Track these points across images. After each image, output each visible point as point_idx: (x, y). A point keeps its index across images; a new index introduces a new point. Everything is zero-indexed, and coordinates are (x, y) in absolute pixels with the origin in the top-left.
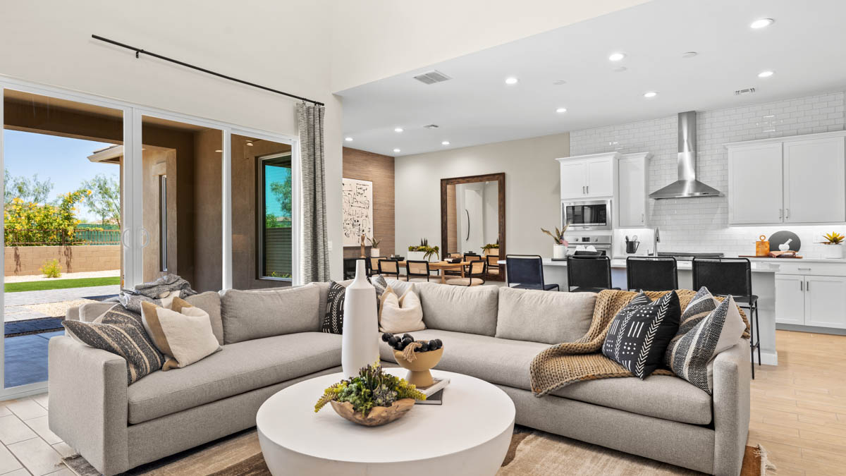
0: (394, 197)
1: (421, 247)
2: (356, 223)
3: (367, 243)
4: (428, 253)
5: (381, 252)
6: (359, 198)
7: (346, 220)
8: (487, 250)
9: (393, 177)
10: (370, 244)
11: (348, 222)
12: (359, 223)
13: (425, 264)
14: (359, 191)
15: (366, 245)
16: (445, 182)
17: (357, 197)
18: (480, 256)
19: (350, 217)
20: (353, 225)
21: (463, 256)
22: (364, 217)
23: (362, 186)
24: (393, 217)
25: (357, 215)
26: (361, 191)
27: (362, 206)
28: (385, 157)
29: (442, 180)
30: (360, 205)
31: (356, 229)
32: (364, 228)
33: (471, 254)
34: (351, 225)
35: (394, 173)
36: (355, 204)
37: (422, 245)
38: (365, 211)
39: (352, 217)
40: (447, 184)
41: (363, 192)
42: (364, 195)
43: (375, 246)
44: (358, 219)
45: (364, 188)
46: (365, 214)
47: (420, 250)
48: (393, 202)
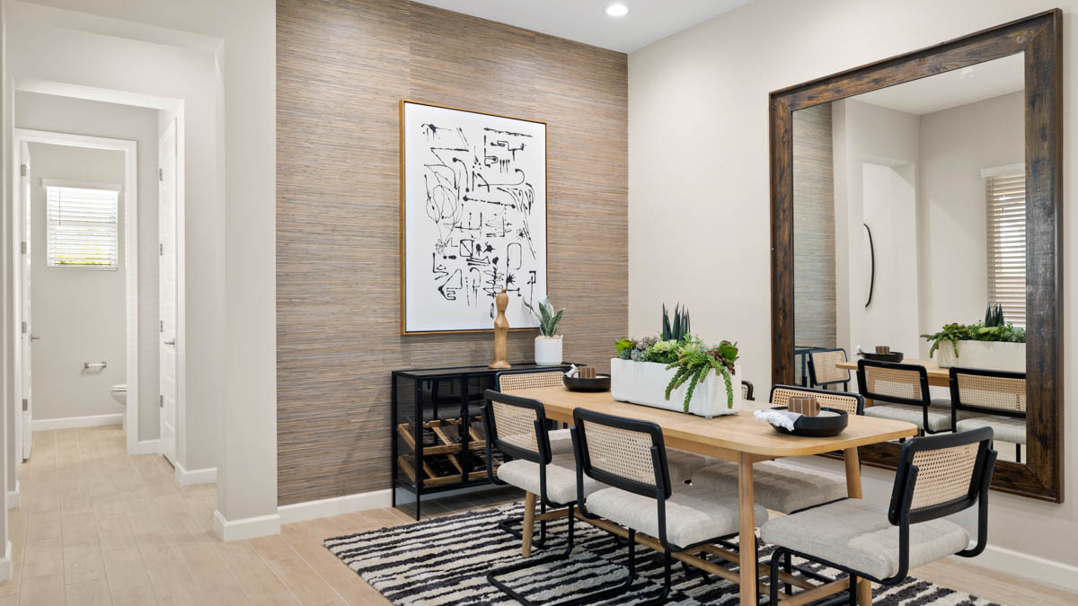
0: (624, 176)
1: (662, 345)
2: (483, 255)
3: (515, 319)
4: (684, 371)
5: (566, 348)
6: (493, 174)
7: (443, 245)
8: (947, 346)
9: (623, 116)
10: (535, 322)
11: (449, 251)
12: (492, 255)
13: (645, 441)
14: (492, 151)
15: (512, 325)
16: (783, 102)
17: (484, 171)
18: (921, 370)
19: (457, 235)
20: (470, 260)
21: (854, 361)
22: (512, 237)
23: (503, 137)
24: (622, 237)
25: (486, 230)
26: (503, 154)
27: (506, 199)
28: (595, 51)
29: (773, 96)
30: (495, 195)
31: (483, 274)
32: (511, 272)
33: (886, 360)
34: (461, 263)
35: (625, 103)
36: (480, 193)
37: (667, 335)
38: (516, 219)
39: (466, 235)
40: (793, 107)
41: (509, 155)
42: (512, 166)
43: (548, 328)
44: (491, 241)
45: (515, 142)
46: (517, 226)
47: (655, 358)
48: (624, 191)
